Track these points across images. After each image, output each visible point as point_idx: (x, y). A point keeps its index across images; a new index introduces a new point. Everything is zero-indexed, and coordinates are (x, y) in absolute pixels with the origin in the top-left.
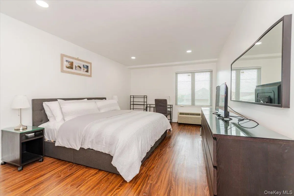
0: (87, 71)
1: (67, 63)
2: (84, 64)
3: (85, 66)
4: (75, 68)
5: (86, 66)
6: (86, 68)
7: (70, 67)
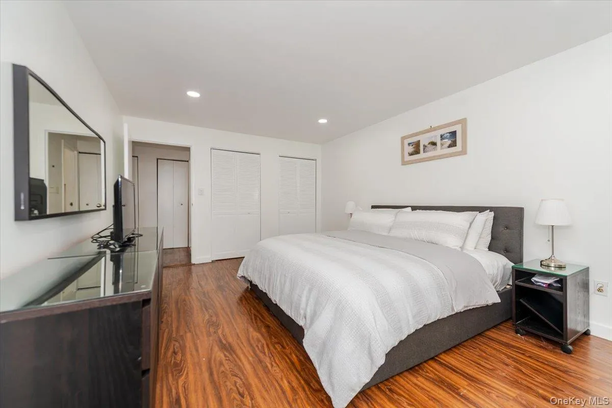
0: (454, 144)
1: (411, 147)
2: (443, 133)
3: (445, 135)
4: (424, 149)
5: (449, 133)
6: (449, 139)
7: (415, 151)
